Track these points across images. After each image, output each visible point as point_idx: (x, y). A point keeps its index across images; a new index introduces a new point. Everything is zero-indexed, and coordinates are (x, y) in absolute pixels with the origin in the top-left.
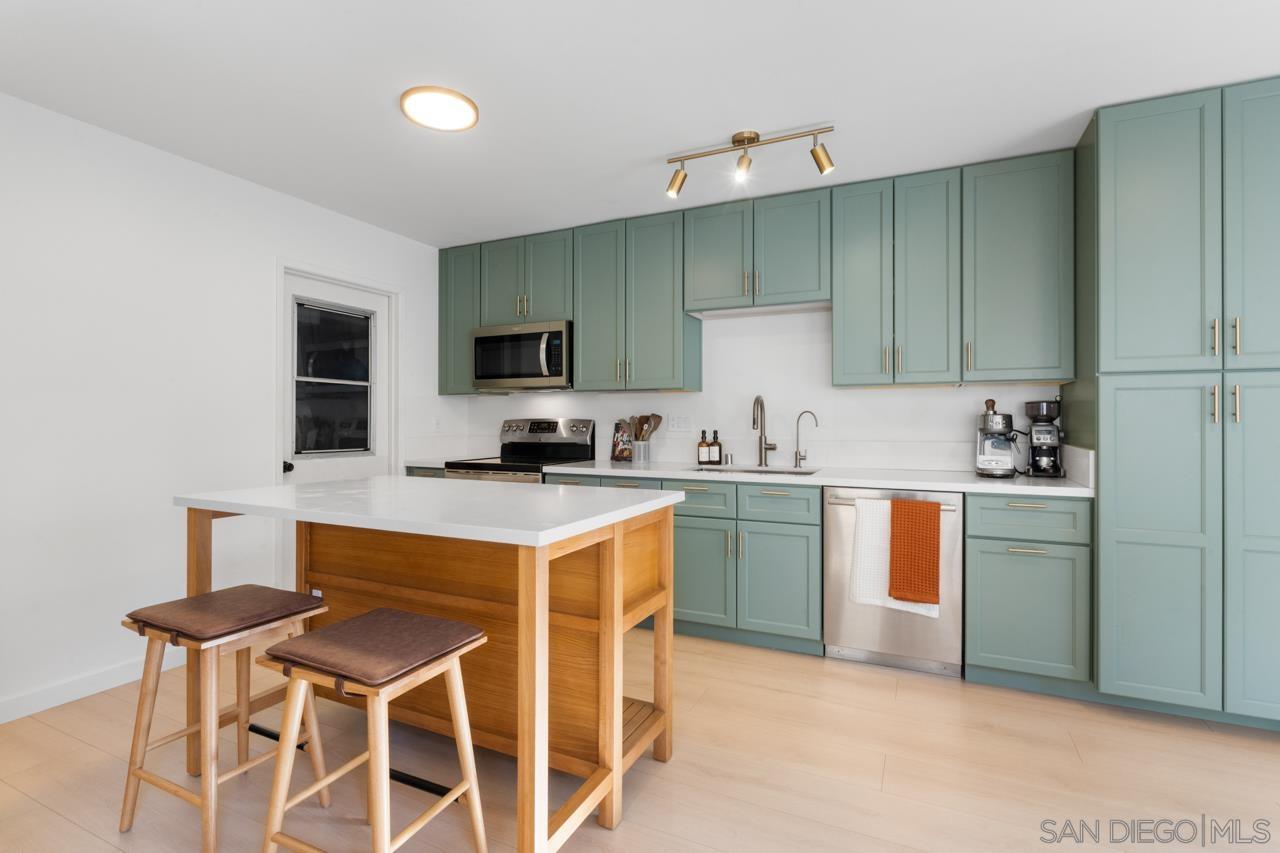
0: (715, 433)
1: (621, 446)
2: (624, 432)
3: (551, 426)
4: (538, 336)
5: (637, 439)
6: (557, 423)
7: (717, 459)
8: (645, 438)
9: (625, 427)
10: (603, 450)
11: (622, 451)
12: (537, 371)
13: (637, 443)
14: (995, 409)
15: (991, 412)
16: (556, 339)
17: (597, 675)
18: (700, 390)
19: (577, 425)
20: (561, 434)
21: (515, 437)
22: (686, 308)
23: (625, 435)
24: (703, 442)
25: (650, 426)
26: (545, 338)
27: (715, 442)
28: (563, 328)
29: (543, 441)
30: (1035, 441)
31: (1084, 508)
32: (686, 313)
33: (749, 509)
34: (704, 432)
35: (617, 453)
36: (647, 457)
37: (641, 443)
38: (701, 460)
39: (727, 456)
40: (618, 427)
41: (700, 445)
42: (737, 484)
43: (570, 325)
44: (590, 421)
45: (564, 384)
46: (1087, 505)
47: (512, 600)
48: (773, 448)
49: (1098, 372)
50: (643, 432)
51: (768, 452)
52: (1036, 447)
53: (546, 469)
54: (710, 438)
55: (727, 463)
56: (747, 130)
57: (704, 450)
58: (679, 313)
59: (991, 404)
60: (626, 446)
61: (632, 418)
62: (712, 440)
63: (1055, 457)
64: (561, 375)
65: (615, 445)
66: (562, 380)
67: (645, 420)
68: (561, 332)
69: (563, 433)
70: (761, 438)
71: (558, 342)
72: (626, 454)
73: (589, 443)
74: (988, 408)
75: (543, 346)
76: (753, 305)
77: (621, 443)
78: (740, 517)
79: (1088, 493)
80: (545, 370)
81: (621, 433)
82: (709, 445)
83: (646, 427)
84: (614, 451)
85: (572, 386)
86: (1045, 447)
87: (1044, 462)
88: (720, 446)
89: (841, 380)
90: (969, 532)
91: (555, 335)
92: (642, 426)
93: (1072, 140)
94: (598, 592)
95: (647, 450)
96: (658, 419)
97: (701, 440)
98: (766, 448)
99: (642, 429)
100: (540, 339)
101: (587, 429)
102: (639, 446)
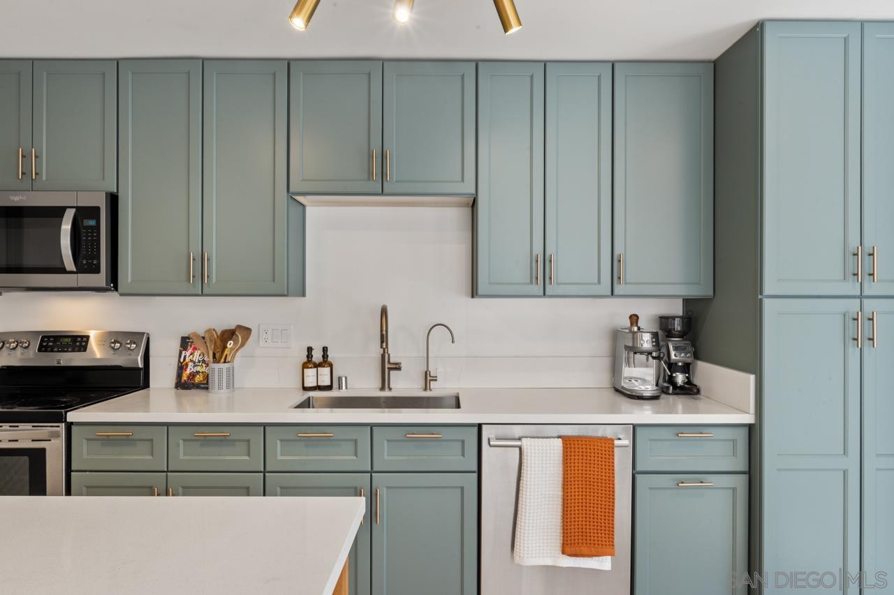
0: (325, 350)
1: (190, 369)
2: (195, 349)
3: (79, 342)
4: (59, 212)
5: (216, 359)
6: (88, 337)
7: (329, 384)
8: (229, 359)
9: (198, 344)
10: (162, 374)
11: (193, 375)
12: (57, 265)
13: (216, 366)
14: (639, 325)
15: (635, 329)
16: (92, 218)
18: (304, 295)
19: (116, 339)
20: (93, 352)
21: (13, 358)
22: (292, 190)
23: (197, 353)
24: (309, 363)
25: (235, 343)
26: (69, 215)
27: (325, 362)
28: (102, 203)
29: (63, 363)
30: (673, 357)
31: (742, 436)
32: (291, 195)
33: (387, 456)
34: (310, 350)
35: (185, 378)
36: (230, 385)
37: (221, 365)
38: (306, 385)
39: (340, 379)
40: (185, 342)
41: (305, 366)
42: (372, 426)
43: (113, 200)
44: (143, 334)
45: (104, 285)
46: (745, 431)
48: (397, 367)
49: (761, 294)
50: (226, 352)
51: (392, 372)
52: (672, 364)
53: (72, 416)
54: (317, 356)
55: (340, 387)
57: (310, 374)
58: (282, 195)
59: (634, 320)
60: (199, 369)
61: (209, 331)
62: (321, 359)
63: (689, 373)
64: (96, 270)
65: (181, 368)
66: (101, 279)
67: (229, 334)
68: (97, 209)
69: (97, 353)
70: (383, 356)
71: (92, 223)
72: (198, 379)
73: (141, 365)
74: (632, 324)
75: (66, 227)
76: (382, 193)
77: (191, 365)
78: (375, 469)
79: (749, 419)
80: (69, 263)
81: (190, 351)
82: (317, 366)
83: (230, 344)
84: (179, 376)
85: (116, 288)
86: (680, 364)
87: (680, 378)
88: (331, 365)
90: (639, 468)
91: (91, 212)
92: (225, 344)
93: (714, 54)
95: (231, 373)
96: (247, 331)
97: (305, 360)
98: (389, 368)
99: (225, 347)
100: (62, 216)
101: (138, 346)
102: (220, 370)
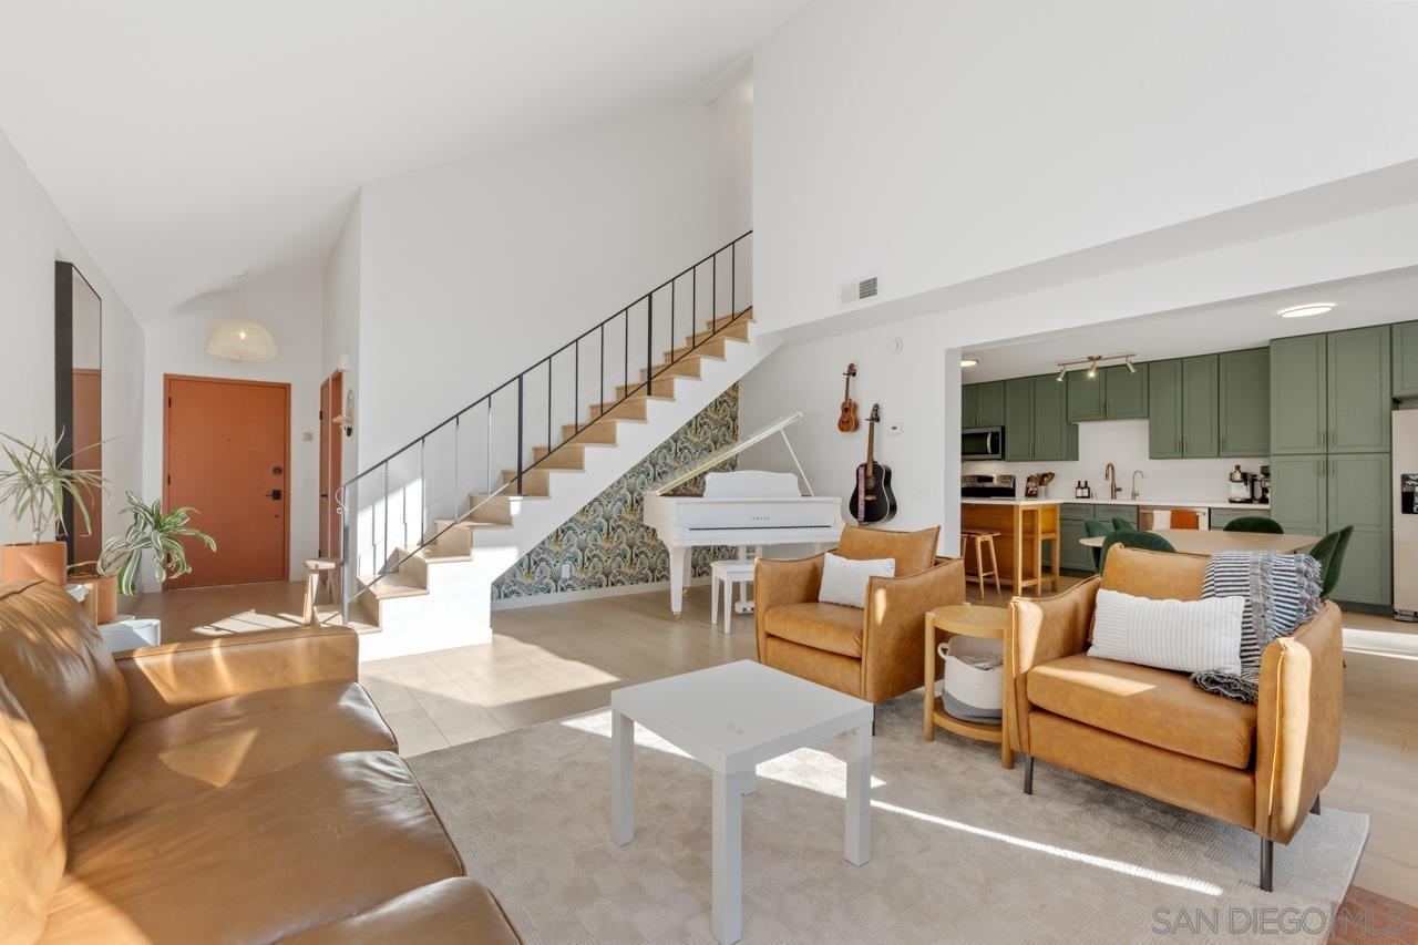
0: (1086, 482)
1: (1031, 489)
3: (990, 479)
4: (985, 434)
5: (1040, 484)
6: (993, 477)
7: (1087, 495)
8: (1045, 484)
9: (1033, 479)
10: (1020, 490)
11: (1031, 491)
12: (985, 451)
13: (1040, 487)
14: (1240, 470)
15: (1239, 472)
17: (1032, 551)
18: (1077, 459)
19: (1004, 478)
21: (969, 485)
22: (1069, 420)
23: (1034, 483)
24: (1079, 486)
25: (1048, 478)
26: (989, 435)
27: (1086, 486)
28: (999, 430)
32: (1068, 422)
33: (1101, 516)
34: (1079, 481)
35: (1028, 492)
36: (1047, 493)
37: (1042, 487)
38: (1077, 494)
39: (1091, 492)
40: (1029, 480)
41: (1078, 488)
42: (1094, 505)
43: (1003, 428)
44: (1012, 476)
45: (1000, 458)
46: (1268, 513)
47: (1012, 531)
48: (1120, 490)
49: (1271, 454)
50: (1044, 482)
51: (1117, 492)
52: (1264, 488)
54: (1083, 485)
55: (1091, 495)
56: (1095, 355)
57: (1079, 490)
58: (1065, 423)
59: (1238, 468)
60: (1034, 488)
61: (1037, 474)
64: (998, 453)
65: (1027, 489)
66: (999, 456)
67: (1045, 475)
68: (998, 432)
69: (995, 483)
70: (1112, 484)
71: (997, 437)
72: (1034, 492)
73: (1012, 487)
74: (1236, 469)
75: (989, 439)
76: (1105, 419)
77: (1031, 487)
79: (1268, 507)
80: (990, 451)
81: (1031, 482)
82: (1082, 488)
83: (1046, 479)
84: (1026, 491)
85: (1004, 460)
88: (1089, 488)
89: (1155, 454)
90: (1212, 525)
91: (995, 435)
92: (1043, 479)
94: (1033, 526)
95: (1047, 489)
96: (1053, 474)
98: (1115, 490)
100: (987, 436)
101: (1011, 480)
102: (1042, 489)
